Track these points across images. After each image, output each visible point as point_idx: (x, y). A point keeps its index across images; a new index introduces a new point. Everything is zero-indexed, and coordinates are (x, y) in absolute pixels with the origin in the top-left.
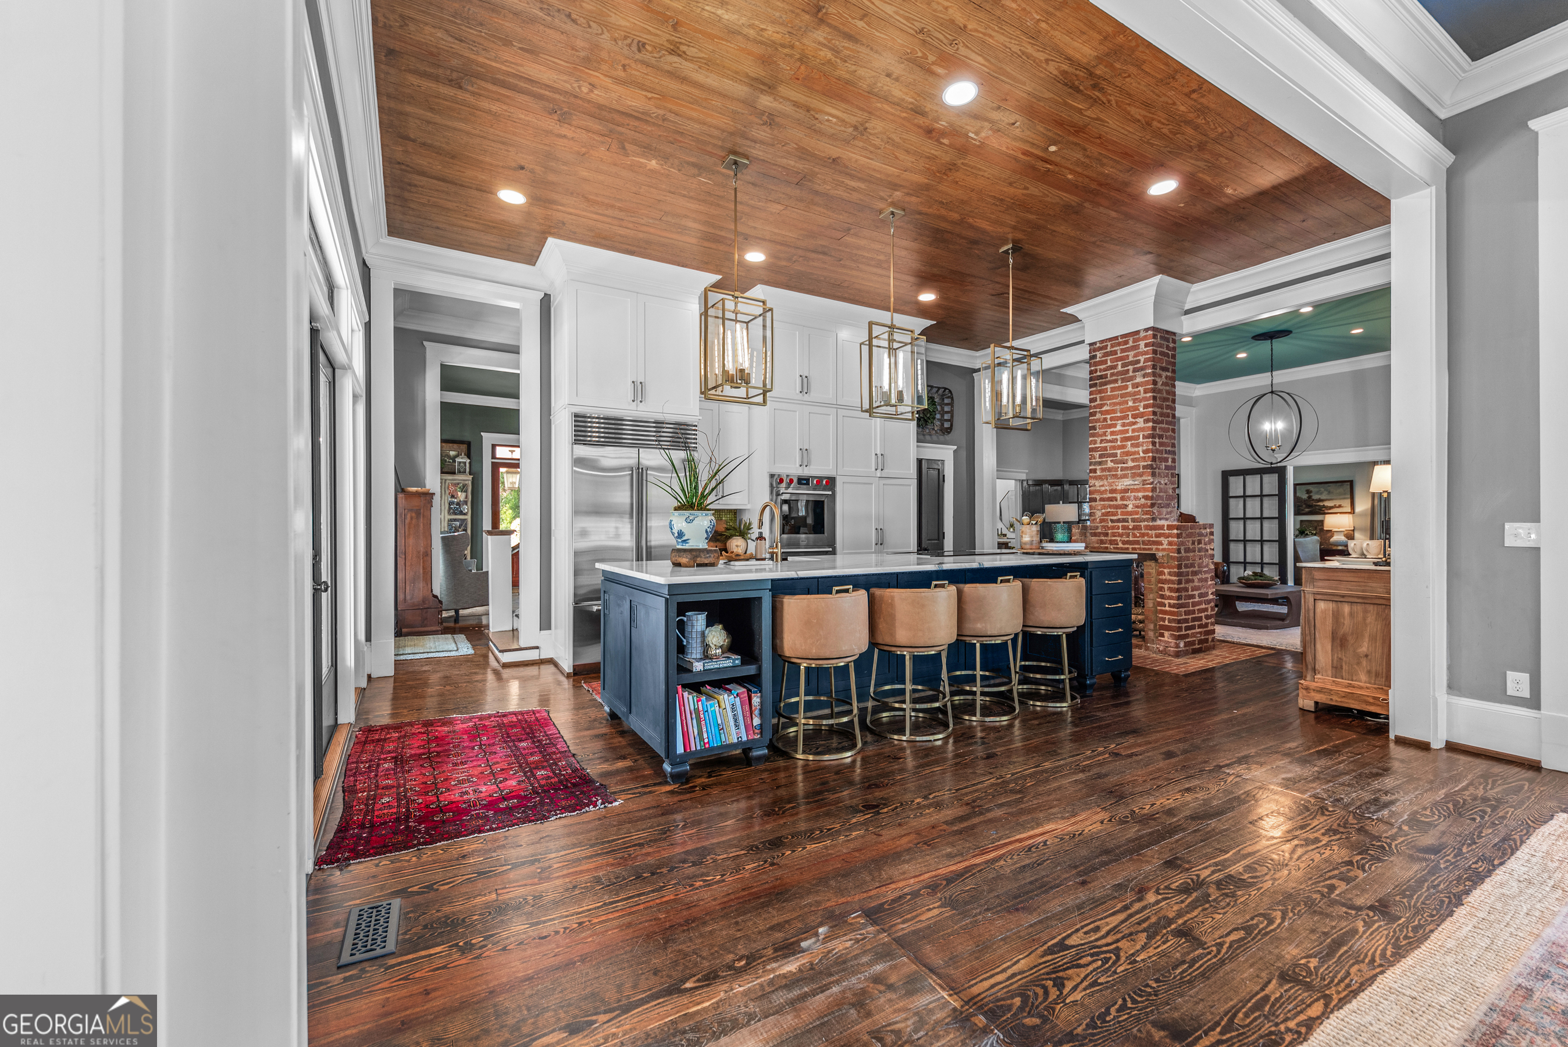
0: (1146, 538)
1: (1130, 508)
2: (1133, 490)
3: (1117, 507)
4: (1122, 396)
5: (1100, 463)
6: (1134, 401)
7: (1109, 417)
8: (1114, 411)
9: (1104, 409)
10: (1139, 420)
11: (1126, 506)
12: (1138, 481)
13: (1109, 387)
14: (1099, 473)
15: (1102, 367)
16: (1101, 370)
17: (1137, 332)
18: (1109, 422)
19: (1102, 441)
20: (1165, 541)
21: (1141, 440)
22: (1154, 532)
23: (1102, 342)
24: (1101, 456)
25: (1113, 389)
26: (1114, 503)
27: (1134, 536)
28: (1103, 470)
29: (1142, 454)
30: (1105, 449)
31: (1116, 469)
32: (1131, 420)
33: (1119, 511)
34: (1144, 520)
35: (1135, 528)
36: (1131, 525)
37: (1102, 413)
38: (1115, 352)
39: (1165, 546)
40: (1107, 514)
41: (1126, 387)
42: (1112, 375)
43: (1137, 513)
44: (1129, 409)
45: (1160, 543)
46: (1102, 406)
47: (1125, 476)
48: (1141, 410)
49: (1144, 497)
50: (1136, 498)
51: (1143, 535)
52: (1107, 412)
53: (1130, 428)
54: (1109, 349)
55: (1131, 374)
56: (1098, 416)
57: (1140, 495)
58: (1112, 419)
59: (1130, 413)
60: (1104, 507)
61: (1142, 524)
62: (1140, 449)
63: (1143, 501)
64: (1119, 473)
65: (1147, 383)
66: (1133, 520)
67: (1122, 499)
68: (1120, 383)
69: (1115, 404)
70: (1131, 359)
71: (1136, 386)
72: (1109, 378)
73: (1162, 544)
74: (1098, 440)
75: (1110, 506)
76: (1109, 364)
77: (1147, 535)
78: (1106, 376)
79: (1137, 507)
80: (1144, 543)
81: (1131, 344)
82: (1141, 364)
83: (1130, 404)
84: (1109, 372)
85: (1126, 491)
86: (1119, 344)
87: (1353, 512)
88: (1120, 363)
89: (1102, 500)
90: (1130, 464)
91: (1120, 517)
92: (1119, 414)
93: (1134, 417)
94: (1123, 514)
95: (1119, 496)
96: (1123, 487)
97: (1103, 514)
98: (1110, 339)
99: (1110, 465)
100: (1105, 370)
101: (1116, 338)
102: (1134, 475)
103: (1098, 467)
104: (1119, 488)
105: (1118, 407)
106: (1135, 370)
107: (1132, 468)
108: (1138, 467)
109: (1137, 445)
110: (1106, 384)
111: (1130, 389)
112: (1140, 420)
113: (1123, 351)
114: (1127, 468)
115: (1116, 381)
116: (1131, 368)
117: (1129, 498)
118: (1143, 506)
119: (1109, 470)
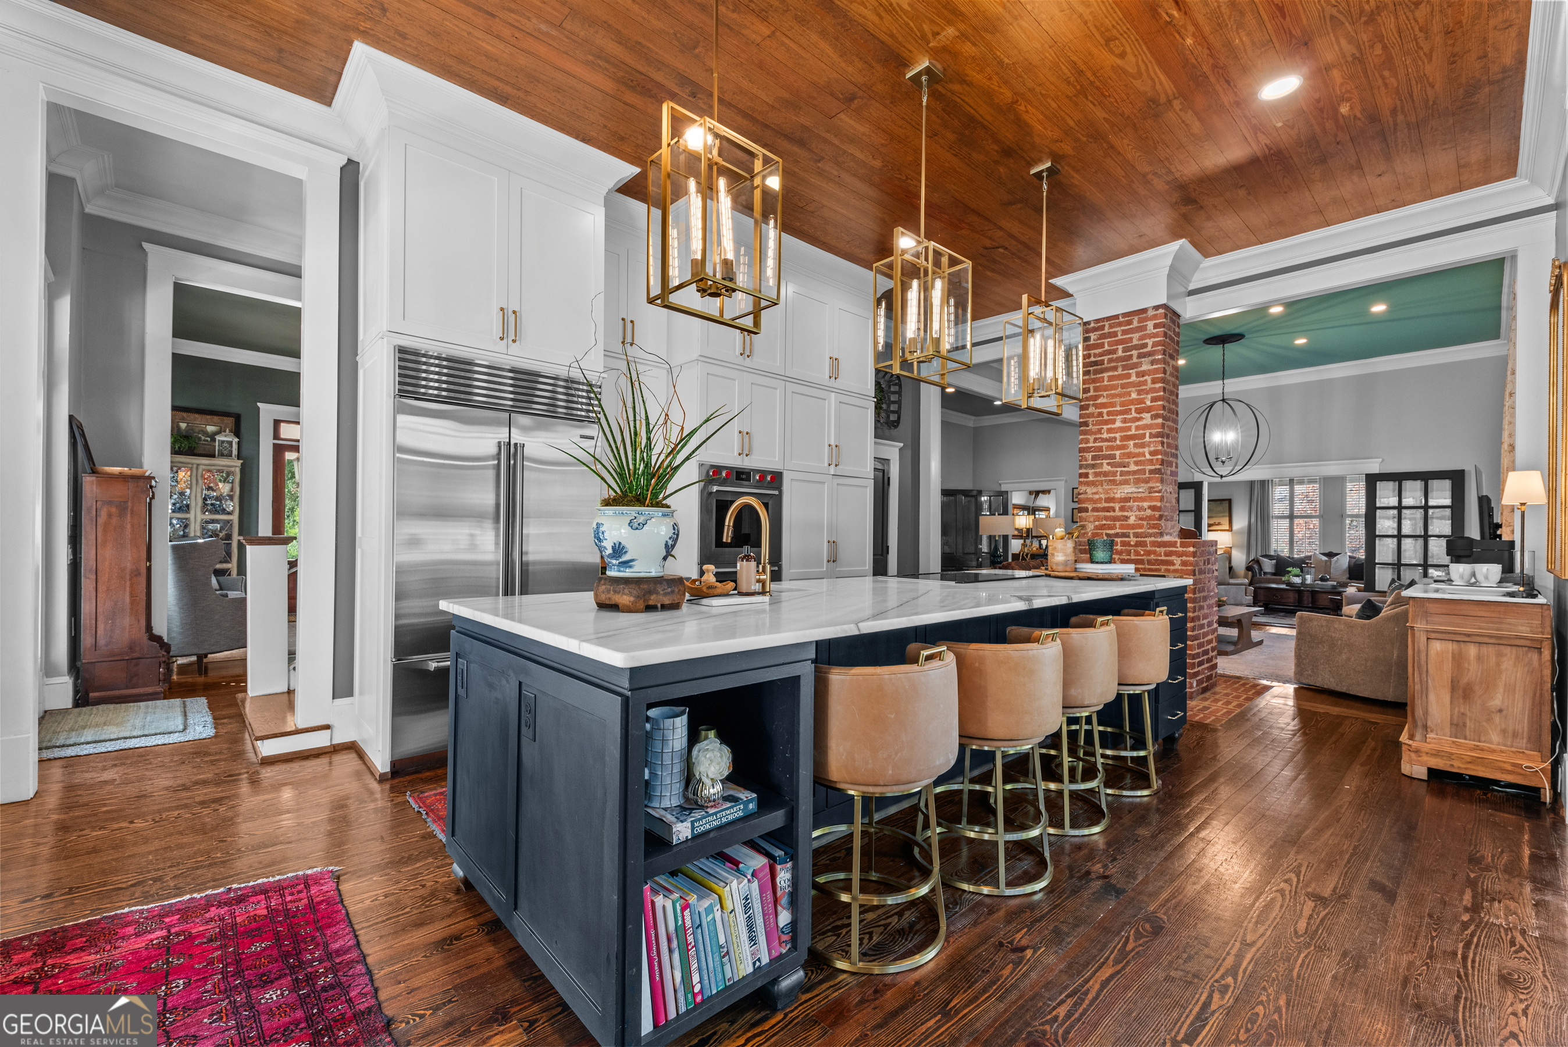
0: (1152, 557)
1: (1132, 520)
2: (1136, 499)
3: (1115, 519)
4: (1123, 386)
5: (1093, 466)
6: (1139, 392)
7: (1105, 411)
8: (1113, 405)
9: (1099, 401)
10: (1144, 415)
11: (1127, 518)
12: (1143, 488)
13: (1105, 375)
14: (1091, 478)
15: (1097, 351)
16: (1095, 355)
17: (1144, 311)
18: (1106, 417)
19: (1095, 440)
20: (1177, 561)
21: (1147, 439)
22: (1163, 550)
23: (1097, 321)
24: (1094, 458)
25: (1111, 378)
26: (1112, 514)
27: (1137, 553)
28: (1096, 474)
29: (1148, 457)
30: (1100, 449)
31: (1114, 474)
32: (1134, 414)
33: (1118, 523)
34: (1151, 535)
35: (1137, 544)
36: (1133, 540)
37: (1096, 406)
38: (1115, 334)
39: (1177, 567)
40: (1102, 527)
41: (1129, 376)
42: (1110, 361)
43: (1141, 527)
44: (1133, 402)
45: (1172, 563)
46: (1096, 398)
47: (1126, 482)
48: (1148, 403)
49: (1150, 507)
50: (1140, 509)
51: (1148, 553)
52: (1103, 405)
53: (1134, 425)
54: (1106, 330)
55: (1135, 360)
56: (1091, 410)
57: (1146, 504)
58: (1109, 413)
59: (1133, 408)
60: (1098, 519)
61: (1148, 540)
62: (1146, 450)
63: (1149, 512)
64: (1118, 478)
65: (1156, 371)
66: (1136, 535)
67: (1122, 509)
68: (1120, 371)
69: (1113, 396)
70: (1135, 342)
71: (1142, 374)
72: (1106, 365)
73: (1174, 564)
74: (1091, 438)
75: (1106, 518)
76: (1107, 347)
77: (1155, 553)
78: (1102, 362)
79: (1141, 519)
80: (1149, 562)
81: (1135, 324)
82: (1149, 349)
83: (1134, 396)
84: (1106, 358)
85: (1127, 500)
86: (1120, 324)
87: (1230, 530)
88: (1120, 347)
89: (1095, 510)
90: (1133, 468)
91: (1118, 531)
92: (1118, 408)
93: (1139, 411)
94: (1122, 527)
95: (1117, 506)
96: (1123, 495)
97: (1096, 528)
98: (1108, 319)
99: (1106, 468)
100: (1101, 355)
101: (1116, 317)
102: (1137, 482)
103: (1091, 471)
104: (1118, 496)
105: (1117, 400)
106: (1140, 356)
107: (1134, 473)
108: (1143, 471)
109: (1143, 445)
110: (1102, 371)
111: (1134, 378)
112: (1147, 416)
113: (1124, 332)
114: (1128, 473)
115: (1115, 368)
116: (1135, 353)
117: (1131, 509)
118: (1149, 518)
119: (1106, 474)
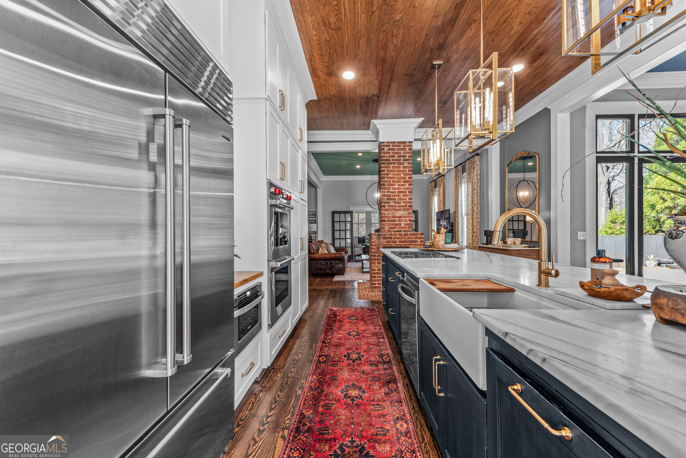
0: (410, 239)
1: (403, 225)
2: (404, 217)
3: (396, 225)
4: (398, 171)
5: (387, 203)
6: (404, 174)
7: (391, 180)
8: (394, 178)
9: (389, 176)
10: (406, 184)
11: (401, 224)
12: (406, 212)
13: (391, 165)
14: (386, 207)
15: (388, 155)
16: (387, 157)
17: (405, 142)
18: (392, 183)
19: (388, 192)
20: (419, 240)
21: (407, 193)
22: (414, 236)
23: (387, 142)
24: (387, 199)
25: (393, 167)
26: (395, 222)
27: (405, 238)
28: (389, 206)
29: (408, 200)
30: (390, 196)
31: (395, 206)
32: (402, 183)
33: (397, 226)
34: (410, 231)
35: (405, 235)
36: (403, 233)
37: (388, 178)
38: (394, 150)
39: (419, 243)
40: (391, 228)
41: (400, 167)
42: (393, 160)
43: (406, 228)
44: (402, 178)
46: (388, 174)
47: (400, 210)
48: (407, 179)
49: (409, 220)
50: (406, 221)
51: (409, 238)
52: (391, 178)
53: (402, 187)
54: (391, 147)
55: (402, 161)
56: (386, 179)
57: (408, 219)
58: (393, 181)
59: (402, 180)
60: (390, 224)
61: (409, 233)
62: (407, 197)
63: (409, 222)
64: (397, 208)
65: (410, 167)
66: (404, 231)
67: (399, 221)
68: (396, 165)
69: (395, 175)
70: (402, 154)
71: (405, 167)
72: (391, 161)
73: (418, 242)
74: (386, 191)
75: (393, 224)
76: (391, 154)
77: (411, 238)
78: (389, 160)
79: (406, 225)
80: (409, 242)
81: (402, 147)
82: (407, 158)
83: (402, 175)
84: (391, 158)
85: (401, 217)
86: (396, 146)
88: (396, 155)
89: (388, 221)
90: (402, 204)
91: (397, 229)
92: (396, 180)
93: (404, 182)
94: (399, 228)
95: (397, 219)
96: (399, 215)
97: (389, 228)
98: (392, 142)
99: (392, 204)
100: (389, 157)
101: (395, 142)
102: (404, 210)
103: (386, 205)
104: (397, 215)
105: (396, 176)
106: (404, 160)
107: (403, 206)
108: (406, 206)
109: (406, 196)
110: (390, 164)
111: (402, 169)
112: (407, 184)
113: (398, 149)
114: (401, 206)
115: (395, 163)
116: (402, 158)
117: (402, 220)
118: (409, 224)
119: (392, 206)
